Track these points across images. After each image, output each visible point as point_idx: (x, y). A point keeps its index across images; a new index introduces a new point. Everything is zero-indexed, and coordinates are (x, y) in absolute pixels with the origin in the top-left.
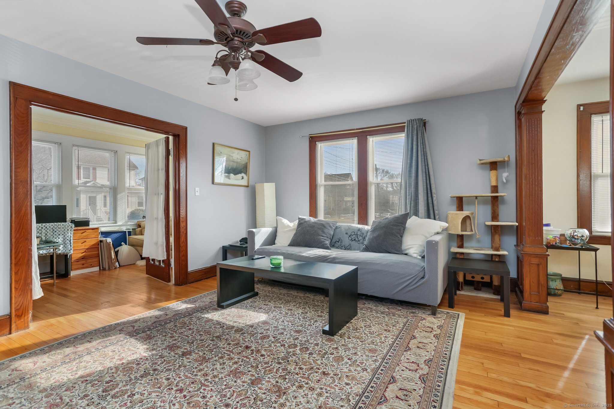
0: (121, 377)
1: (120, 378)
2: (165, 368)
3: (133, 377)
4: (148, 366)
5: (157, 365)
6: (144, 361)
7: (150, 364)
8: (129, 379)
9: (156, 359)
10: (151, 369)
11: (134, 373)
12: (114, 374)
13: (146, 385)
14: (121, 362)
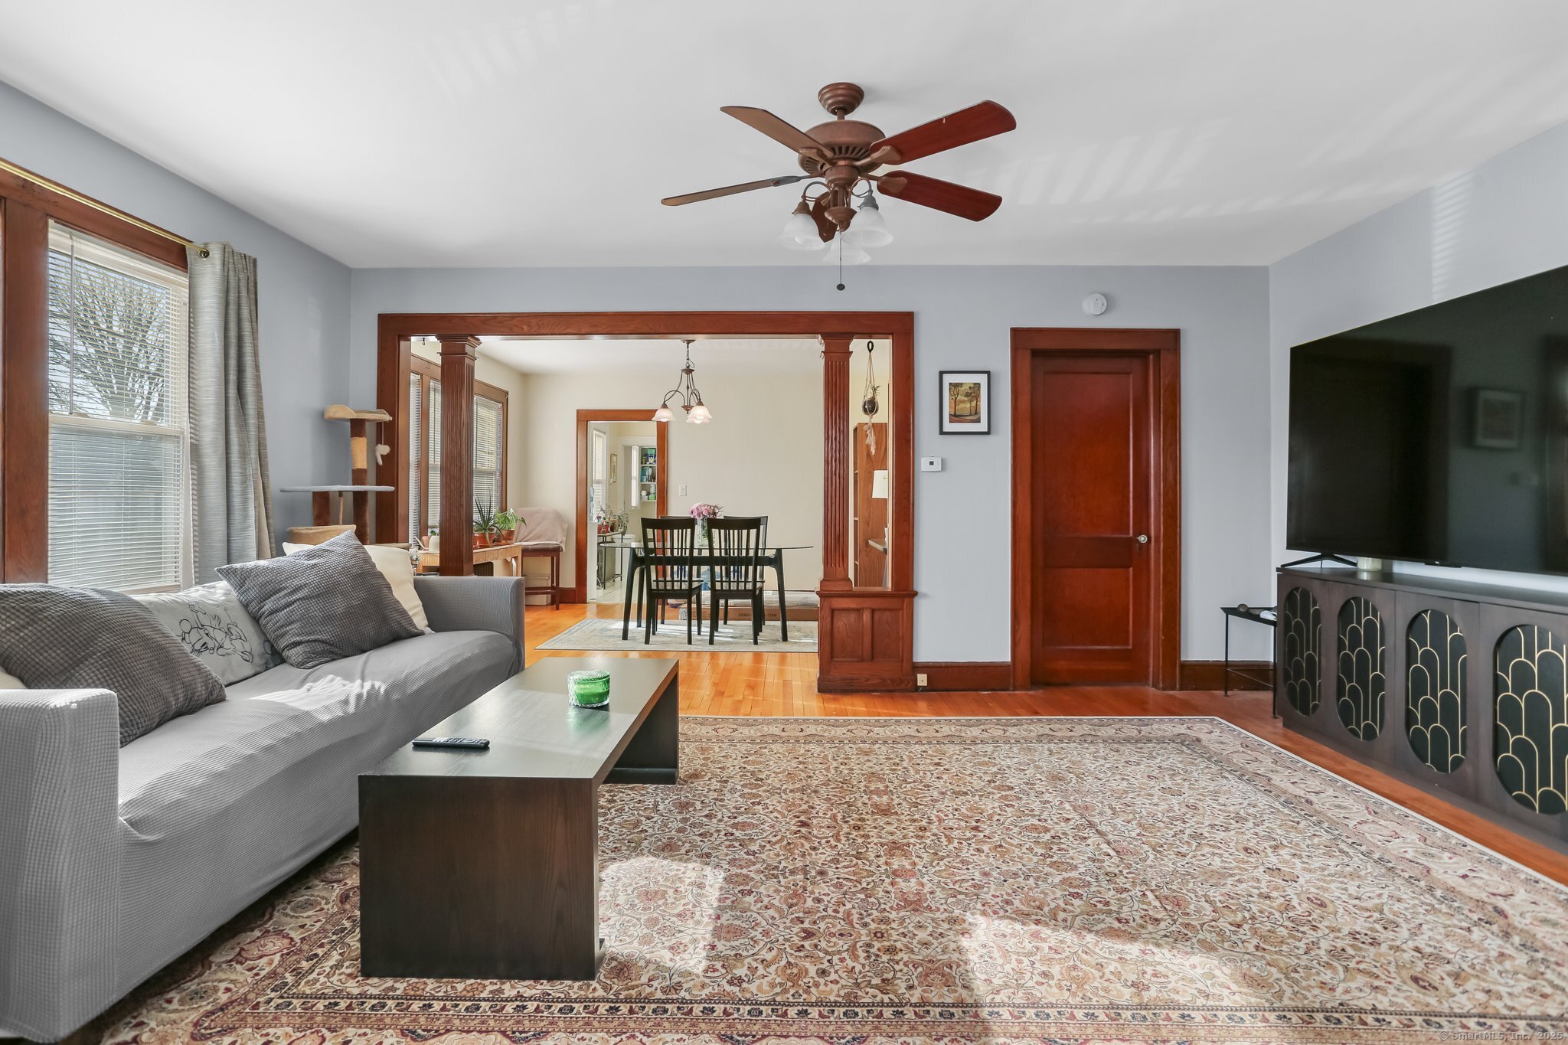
0: (1050, 894)
1: (1053, 892)
2: (968, 869)
3: (1031, 881)
4: (993, 887)
5: (976, 881)
6: (993, 903)
7: (986, 889)
8: (1040, 883)
9: (966, 895)
10: (992, 879)
11: (1026, 889)
12: (1063, 906)
13: (1016, 859)
14: (1039, 927)
